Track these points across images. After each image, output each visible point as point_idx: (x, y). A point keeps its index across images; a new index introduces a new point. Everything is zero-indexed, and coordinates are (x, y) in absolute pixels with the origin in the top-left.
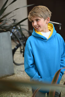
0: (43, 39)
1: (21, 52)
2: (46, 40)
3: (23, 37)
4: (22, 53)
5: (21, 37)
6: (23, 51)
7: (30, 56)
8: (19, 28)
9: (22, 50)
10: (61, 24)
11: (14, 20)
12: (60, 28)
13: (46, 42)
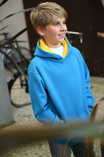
0: (56, 59)
1: (22, 85)
2: (62, 60)
3: (24, 60)
4: (24, 87)
5: (19, 60)
6: (24, 83)
7: (42, 92)
8: (16, 46)
9: (23, 81)
10: (81, 34)
11: (6, 34)
12: (81, 41)
13: (62, 63)
